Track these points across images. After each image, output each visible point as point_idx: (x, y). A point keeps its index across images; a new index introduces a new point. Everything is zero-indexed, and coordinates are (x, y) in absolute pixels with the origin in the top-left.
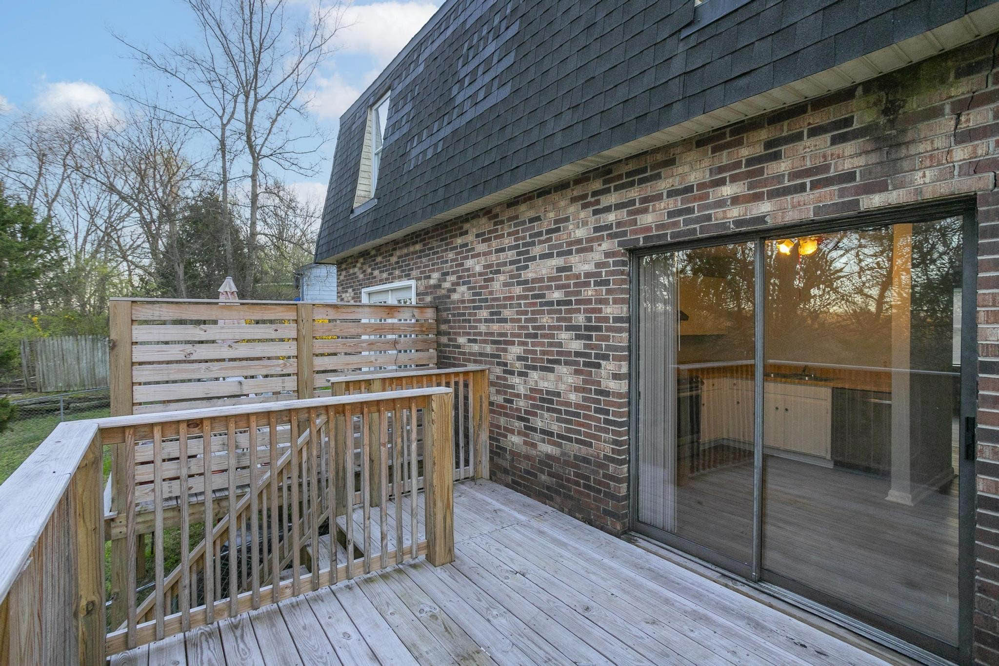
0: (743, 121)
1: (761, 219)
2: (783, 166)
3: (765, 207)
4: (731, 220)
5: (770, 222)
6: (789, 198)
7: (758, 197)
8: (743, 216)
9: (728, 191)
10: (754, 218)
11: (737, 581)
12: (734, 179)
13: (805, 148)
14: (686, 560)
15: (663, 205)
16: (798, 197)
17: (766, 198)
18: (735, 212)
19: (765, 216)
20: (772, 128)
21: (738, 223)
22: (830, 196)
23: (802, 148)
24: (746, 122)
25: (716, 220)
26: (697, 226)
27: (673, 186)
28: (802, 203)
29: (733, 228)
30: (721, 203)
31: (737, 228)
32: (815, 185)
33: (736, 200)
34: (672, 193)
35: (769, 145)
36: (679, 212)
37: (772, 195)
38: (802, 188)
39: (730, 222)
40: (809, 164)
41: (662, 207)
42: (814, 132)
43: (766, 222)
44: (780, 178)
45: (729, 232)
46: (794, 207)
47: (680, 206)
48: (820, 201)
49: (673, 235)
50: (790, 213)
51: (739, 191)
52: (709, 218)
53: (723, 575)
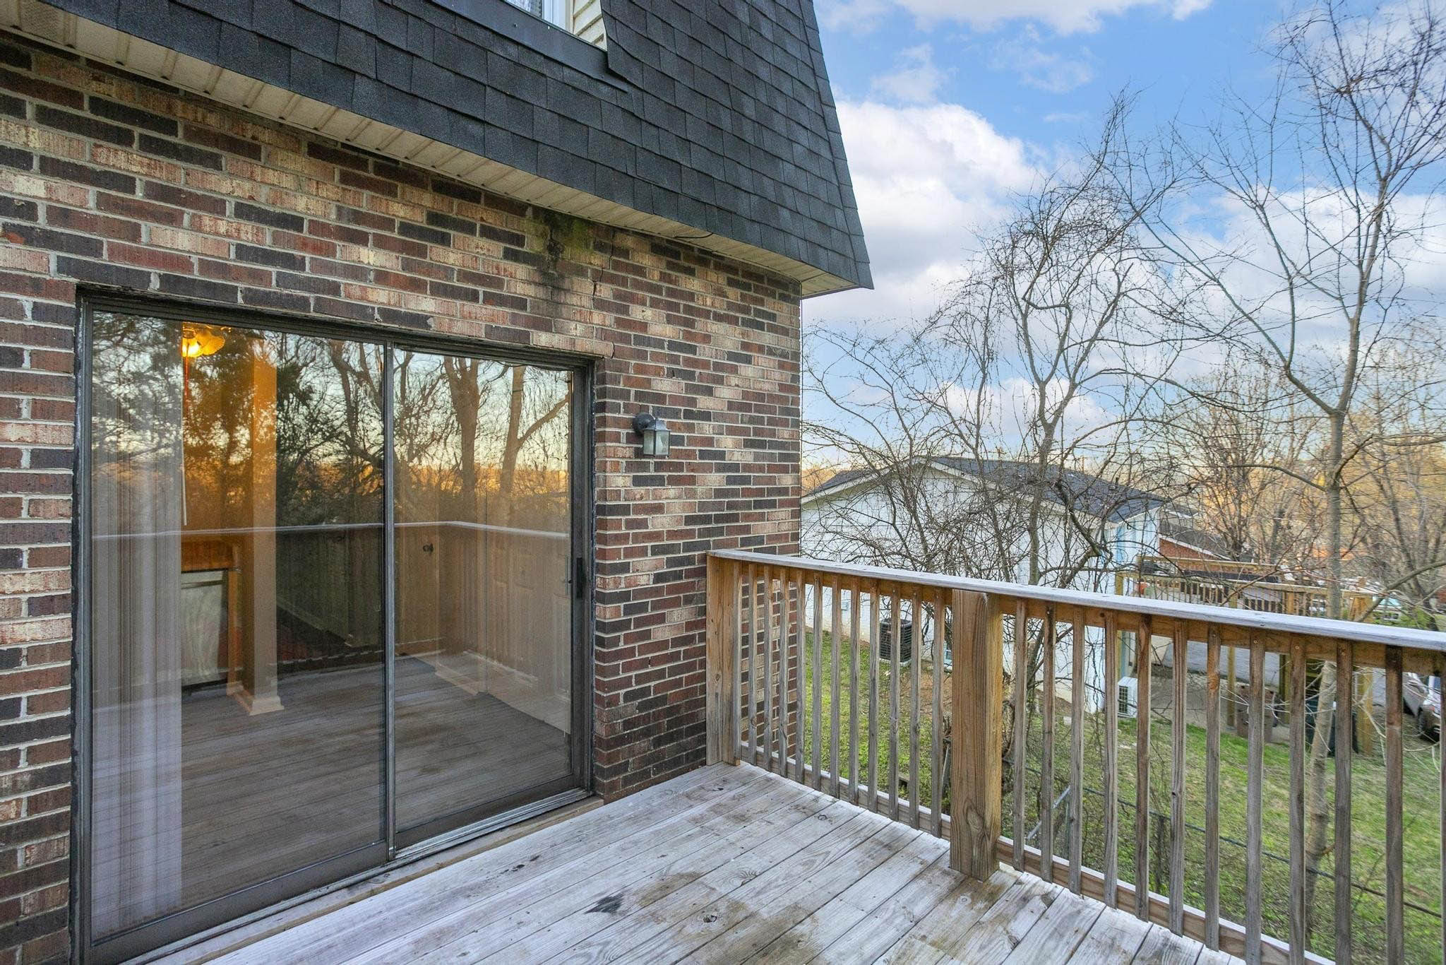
0: (397, 162)
1: (421, 319)
2: (451, 257)
3: (426, 304)
4: (376, 306)
5: (434, 327)
6: (459, 303)
7: (416, 286)
8: (395, 306)
9: (369, 256)
10: (411, 314)
11: (374, 876)
12: (381, 243)
13: (477, 247)
14: (278, 916)
15: (223, 227)
16: (469, 307)
17: (428, 292)
18: (381, 296)
19: (427, 317)
20: (439, 197)
21: (388, 314)
22: (502, 316)
23: (473, 245)
24: (401, 166)
25: (348, 296)
26: (312, 296)
27: (251, 198)
28: (473, 315)
29: (378, 320)
30: (357, 272)
31: (384, 321)
32: (489, 299)
33: (382, 277)
34: (244, 211)
35: (434, 218)
36: (268, 257)
37: (439, 291)
38: (473, 296)
39: (373, 308)
40: (481, 271)
41: (222, 230)
42: (488, 233)
43: (428, 327)
44: (447, 271)
45: (369, 323)
46: (464, 317)
47: (268, 243)
48: (493, 321)
49: (250, 295)
50: (459, 324)
51: (388, 264)
52: (335, 289)
53: (349, 887)
